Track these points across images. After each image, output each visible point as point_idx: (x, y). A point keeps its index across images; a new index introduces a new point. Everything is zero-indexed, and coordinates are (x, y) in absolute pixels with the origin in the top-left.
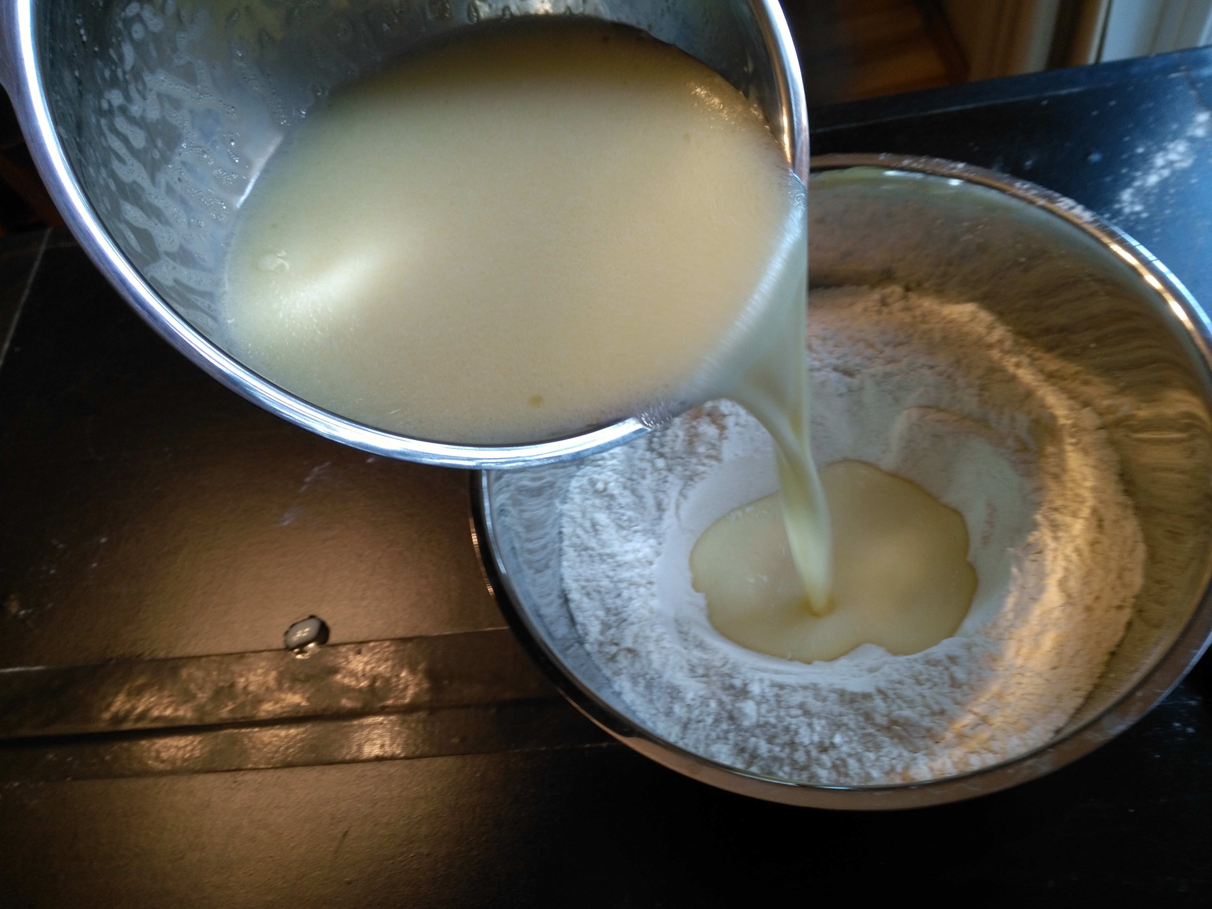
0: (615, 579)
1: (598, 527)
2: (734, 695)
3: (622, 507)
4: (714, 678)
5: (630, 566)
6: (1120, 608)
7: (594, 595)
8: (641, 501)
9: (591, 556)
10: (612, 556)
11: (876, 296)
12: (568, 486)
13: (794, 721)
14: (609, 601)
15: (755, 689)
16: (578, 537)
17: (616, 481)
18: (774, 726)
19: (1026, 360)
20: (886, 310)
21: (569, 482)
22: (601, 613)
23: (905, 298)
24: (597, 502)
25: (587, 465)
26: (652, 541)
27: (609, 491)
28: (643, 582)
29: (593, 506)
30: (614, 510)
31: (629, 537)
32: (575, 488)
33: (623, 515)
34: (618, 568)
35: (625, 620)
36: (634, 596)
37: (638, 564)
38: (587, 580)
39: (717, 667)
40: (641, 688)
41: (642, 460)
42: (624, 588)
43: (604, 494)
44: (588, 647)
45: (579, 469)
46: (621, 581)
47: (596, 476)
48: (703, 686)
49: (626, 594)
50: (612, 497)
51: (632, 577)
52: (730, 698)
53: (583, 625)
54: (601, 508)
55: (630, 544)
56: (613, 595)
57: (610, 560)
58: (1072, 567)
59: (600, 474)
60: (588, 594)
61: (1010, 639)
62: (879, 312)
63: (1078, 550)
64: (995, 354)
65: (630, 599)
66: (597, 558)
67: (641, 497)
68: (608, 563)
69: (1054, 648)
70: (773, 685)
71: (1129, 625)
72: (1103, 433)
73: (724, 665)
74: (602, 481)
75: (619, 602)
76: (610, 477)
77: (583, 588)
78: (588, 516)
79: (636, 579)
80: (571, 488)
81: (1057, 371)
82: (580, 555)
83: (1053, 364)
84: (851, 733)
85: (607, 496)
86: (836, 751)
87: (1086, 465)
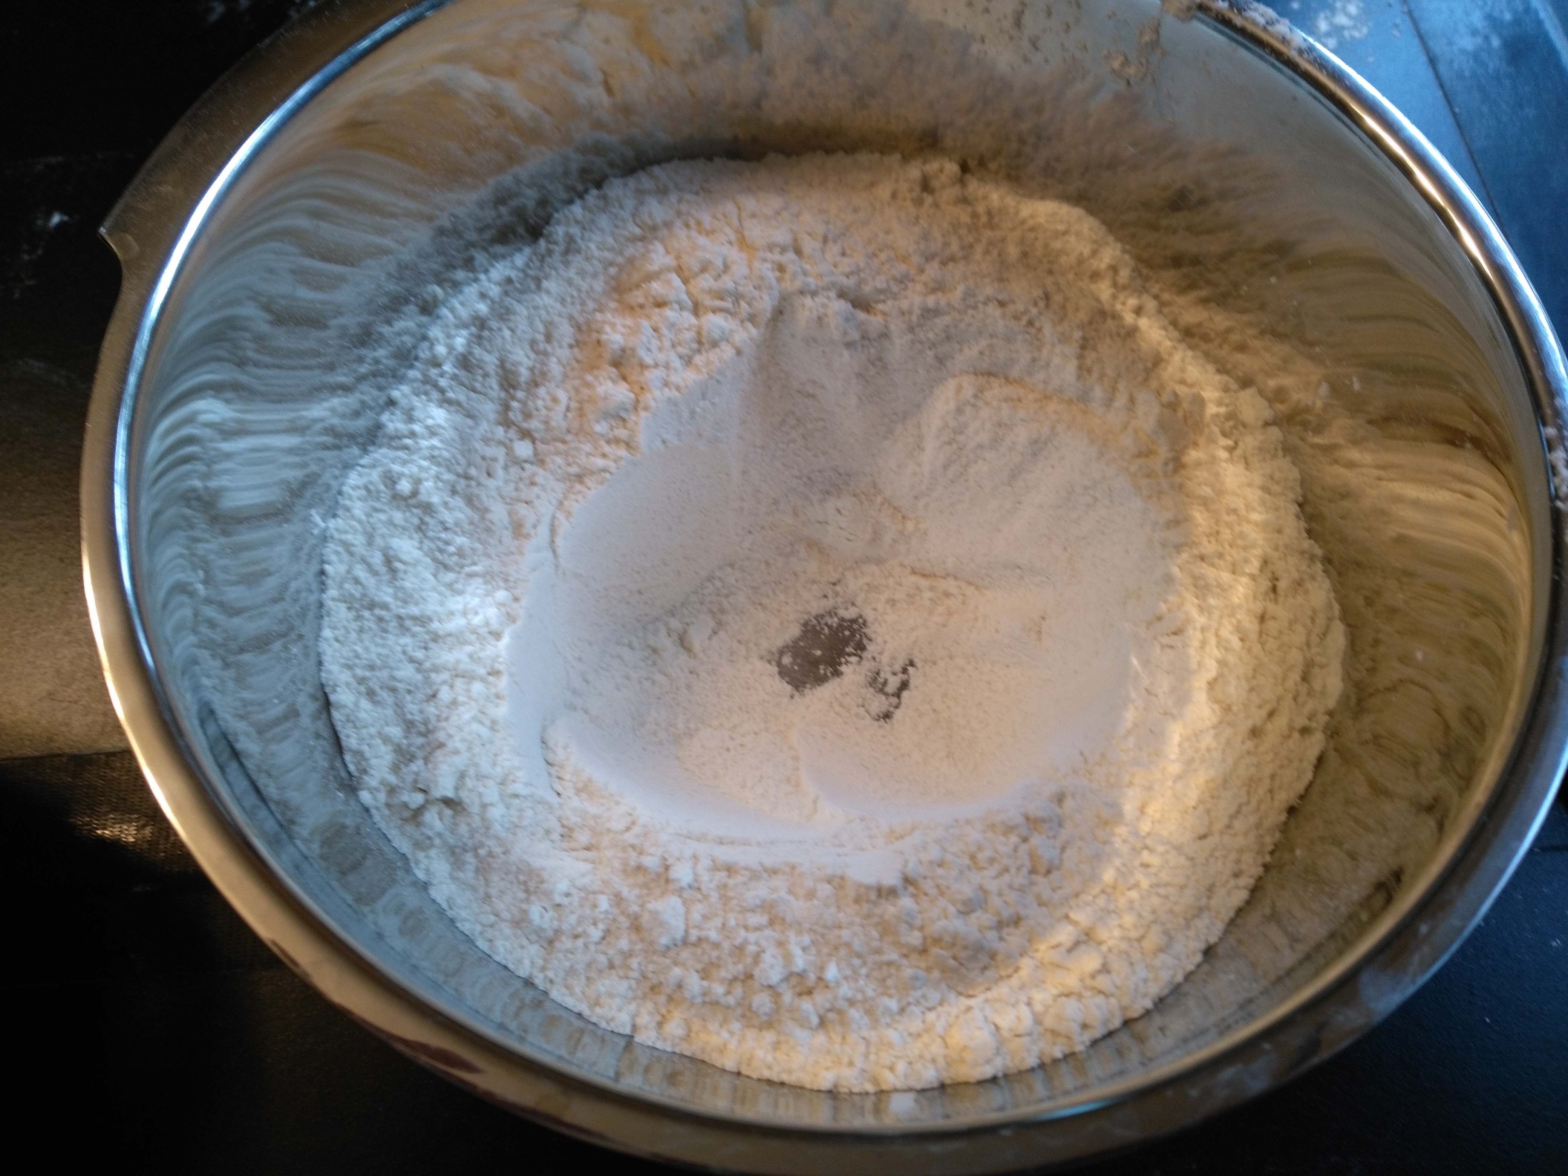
0: (427, 665)
1: (397, 565)
2: (645, 885)
3: (446, 529)
4: (609, 853)
5: (458, 638)
6: (1305, 731)
7: (384, 695)
8: (483, 518)
9: (380, 619)
10: (422, 620)
11: (914, 172)
12: (342, 484)
13: (752, 937)
14: (411, 707)
15: (682, 873)
16: (357, 581)
17: (437, 478)
18: (716, 945)
19: (1151, 305)
20: (928, 199)
21: (346, 476)
22: (395, 732)
23: (962, 182)
24: (398, 516)
25: (380, 446)
26: (501, 595)
27: (423, 497)
28: (482, 671)
29: (391, 523)
30: (431, 534)
31: (459, 586)
32: (357, 487)
33: (447, 543)
34: (432, 645)
35: (441, 745)
36: (461, 699)
37: (473, 637)
38: (372, 667)
39: (616, 833)
40: (468, 875)
41: (486, 441)
42: (445, 682)
43: (412, 502)
44: (365, 796)
45: (365, 451)
46: (436, 669)
47: (396, 468)
48: (588, 867)
49: (445, 695)
50: (428, 508)
51: (458, 662)
52: (637, 891)
53: (359, 753)
54: (404, 529)
55: (459, 598)
56: (420, 696)
57: (417, 629)
58: (1231, 659)
59: (404, 463)
60: (371, 694)
61: (1130, 784)
62: (919, 202)
63: (1239, 629)
64: (1104, 290)
65: (454, 703)
66: (394, 624)
67: (484, 511)
68: (414, 635)
69: (1201, 801)
70: (716, 867)
71: (1321, 760)
72: (1275, 433)
73: (628, 829)
74: (411, 477)
75: (431, 710)
76: (426, 470)
77: (361, 681)
78: (379, 541)
79: (466, 665)
80: (345, 489)
81: (1199, 325)
82: (359, 618)
83: (1193, 316)
84: (856, 962)
85: (419, 506)
86: (829, 995)
87: (1250, 485)
